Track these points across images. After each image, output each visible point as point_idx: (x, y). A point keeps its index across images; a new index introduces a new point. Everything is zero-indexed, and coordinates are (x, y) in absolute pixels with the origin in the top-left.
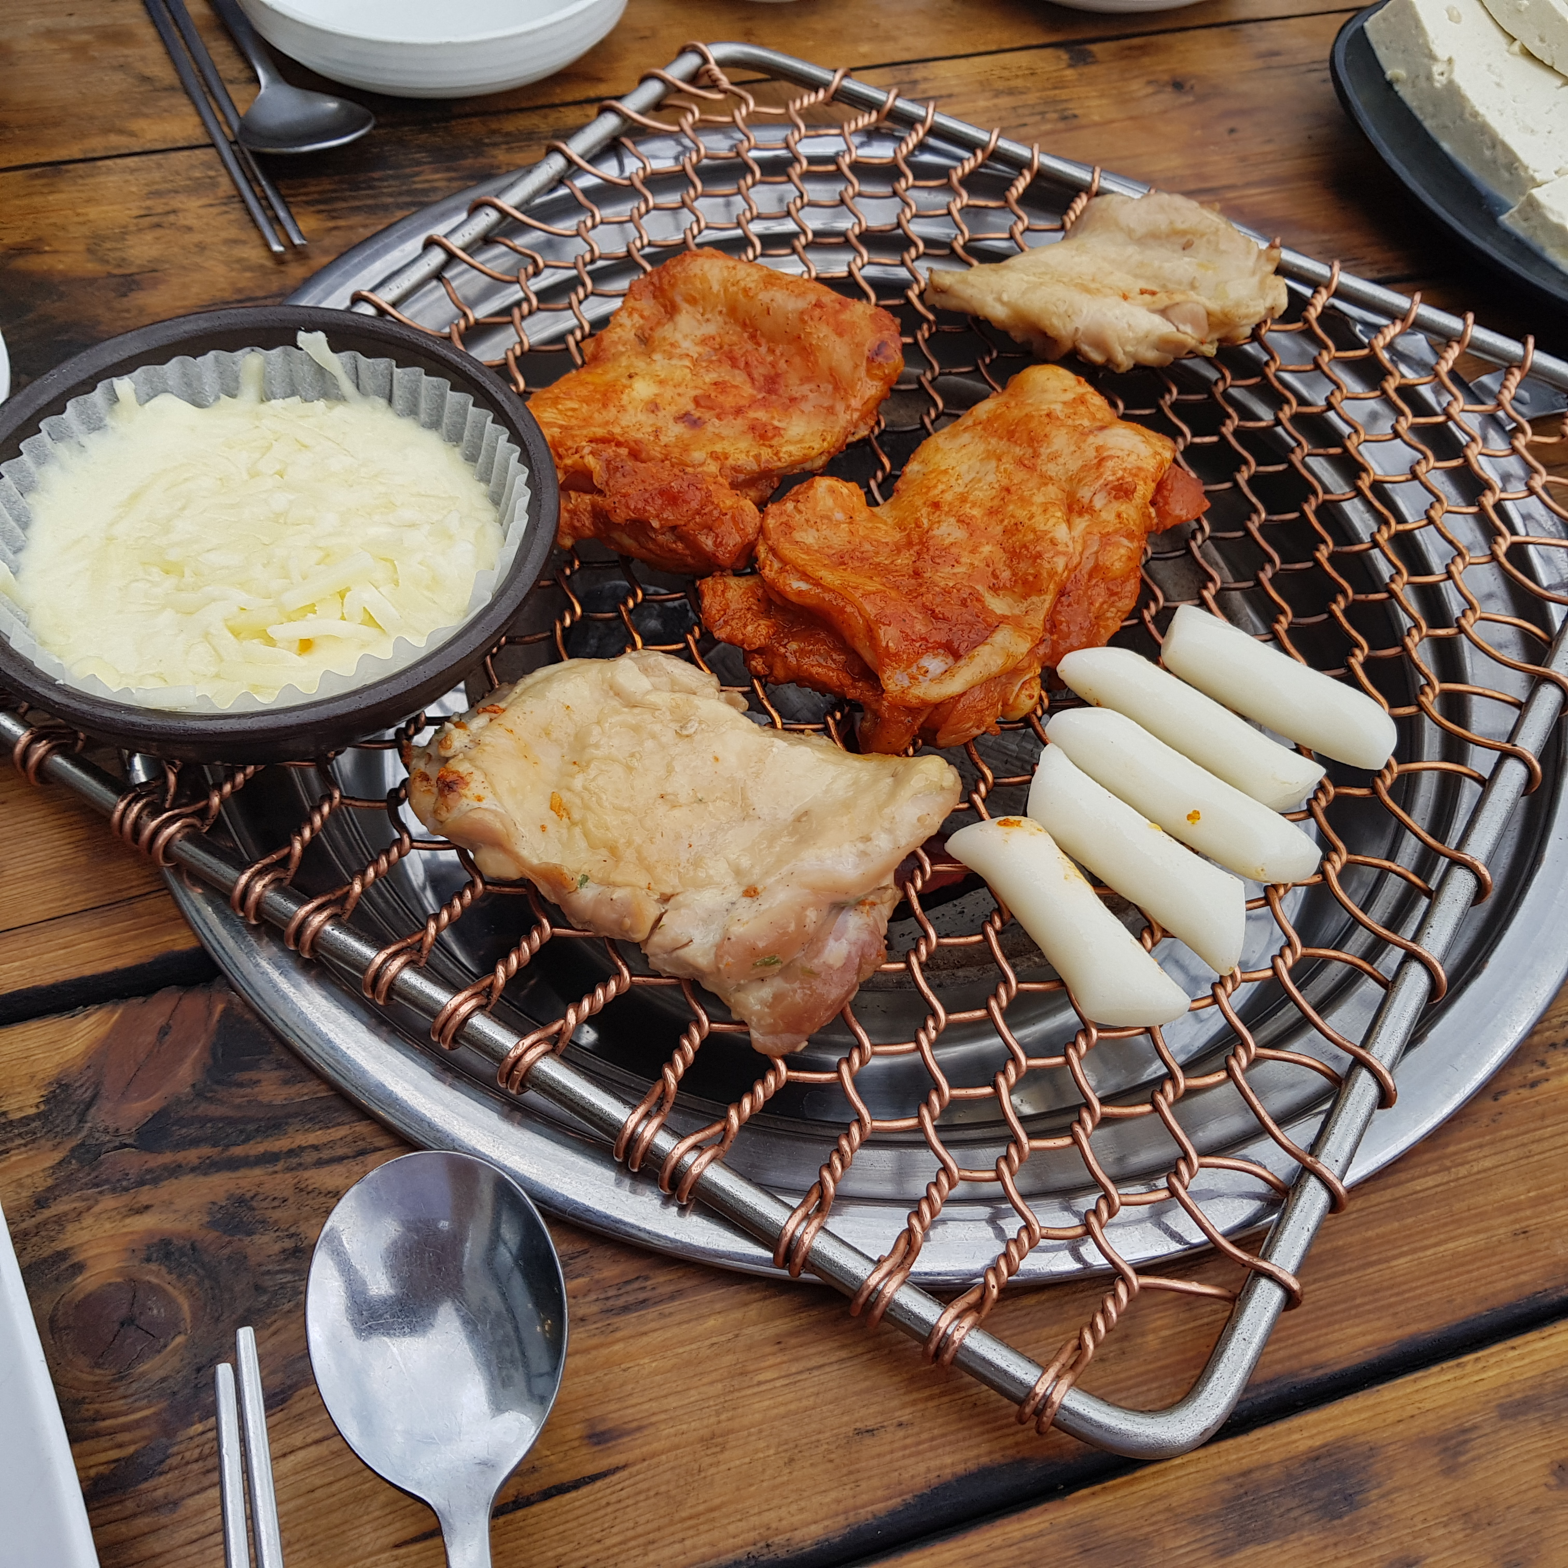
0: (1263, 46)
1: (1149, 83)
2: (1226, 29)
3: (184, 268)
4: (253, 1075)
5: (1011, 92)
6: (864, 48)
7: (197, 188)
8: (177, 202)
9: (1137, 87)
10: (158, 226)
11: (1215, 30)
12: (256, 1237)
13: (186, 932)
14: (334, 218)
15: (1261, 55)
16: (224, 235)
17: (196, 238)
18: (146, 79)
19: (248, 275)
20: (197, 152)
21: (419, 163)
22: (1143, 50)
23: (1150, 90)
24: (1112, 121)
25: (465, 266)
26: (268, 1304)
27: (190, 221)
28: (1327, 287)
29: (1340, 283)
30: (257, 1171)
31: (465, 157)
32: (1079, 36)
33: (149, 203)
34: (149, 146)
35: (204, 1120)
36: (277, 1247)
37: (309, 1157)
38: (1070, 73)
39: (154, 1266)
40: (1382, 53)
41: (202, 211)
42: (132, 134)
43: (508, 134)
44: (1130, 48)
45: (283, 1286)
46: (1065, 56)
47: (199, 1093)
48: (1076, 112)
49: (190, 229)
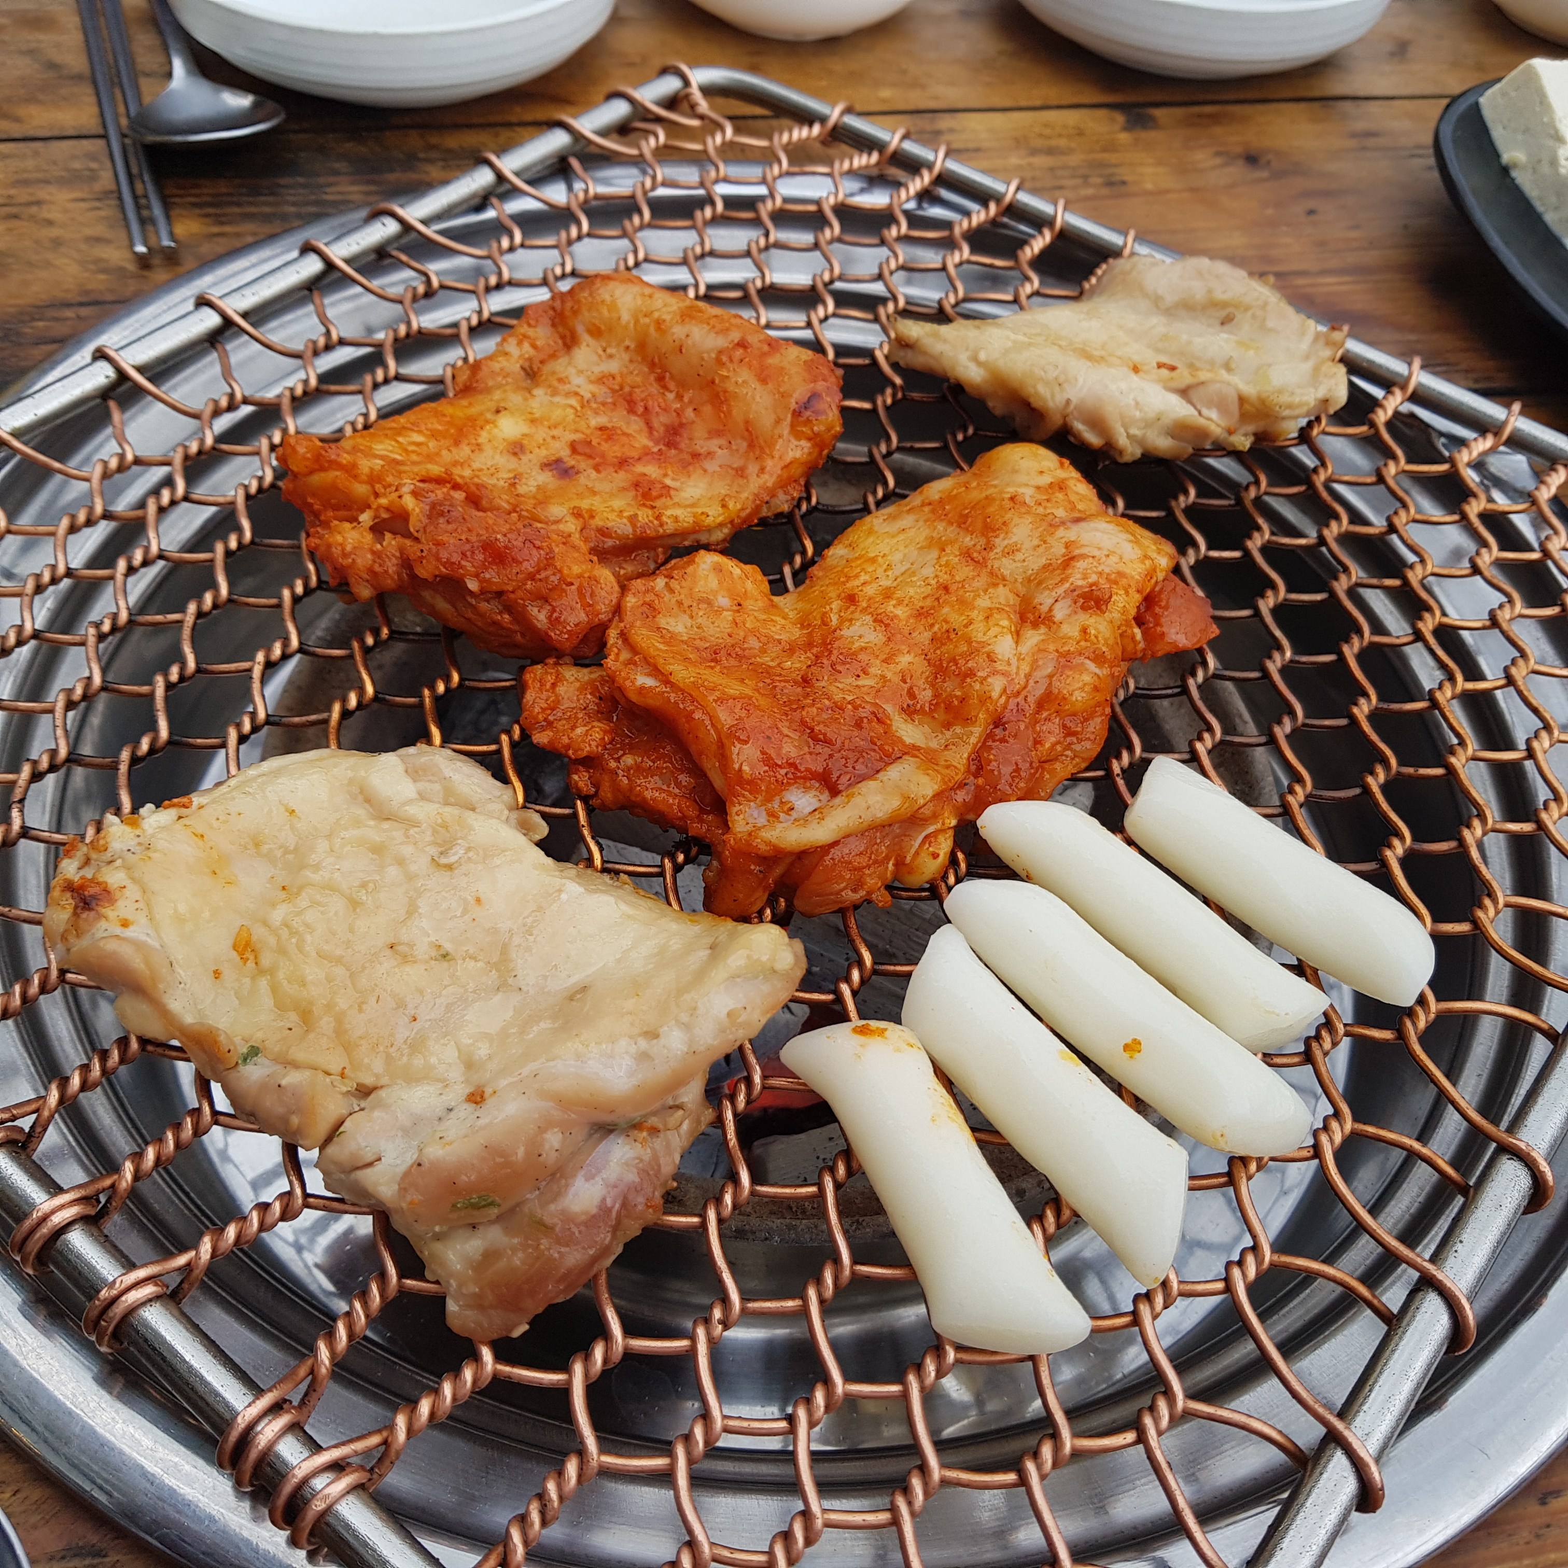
0: (1360, 125)
1: (1218, 154)
2: (1316, 105)
3: (30, 264)
5: (1050, 151)
6: (885, 93)
7: (71, 179)
8: (42, 193)
9: (1202, 157)
10: (15, 216)
11: (1302, 106)
14: (222, 223)
15: (1354, 135)
16: (89, 232)
17: (54, 232)
18: (52, 66)
19: (102, 277)
20: (85, 142)
21: (336, 173)
22: (1215, 119)
23: (1218, 161)
24: (1167, 191)
25: (358, 289)
27: (54, 215)
28: (1403, 388)
29: (1420, 385)
31: (392, 170)
32: (1141, 99)
33: (12, 192)
34: (32, 133)
38: (1124, 137)
40: (1498, 134)
41: (71, 205)
42: (18, 120)
43: (449, 151)
44: (1200, 116)
46: (1120, 118)
48: (1126, 178)
49: (50, 223)
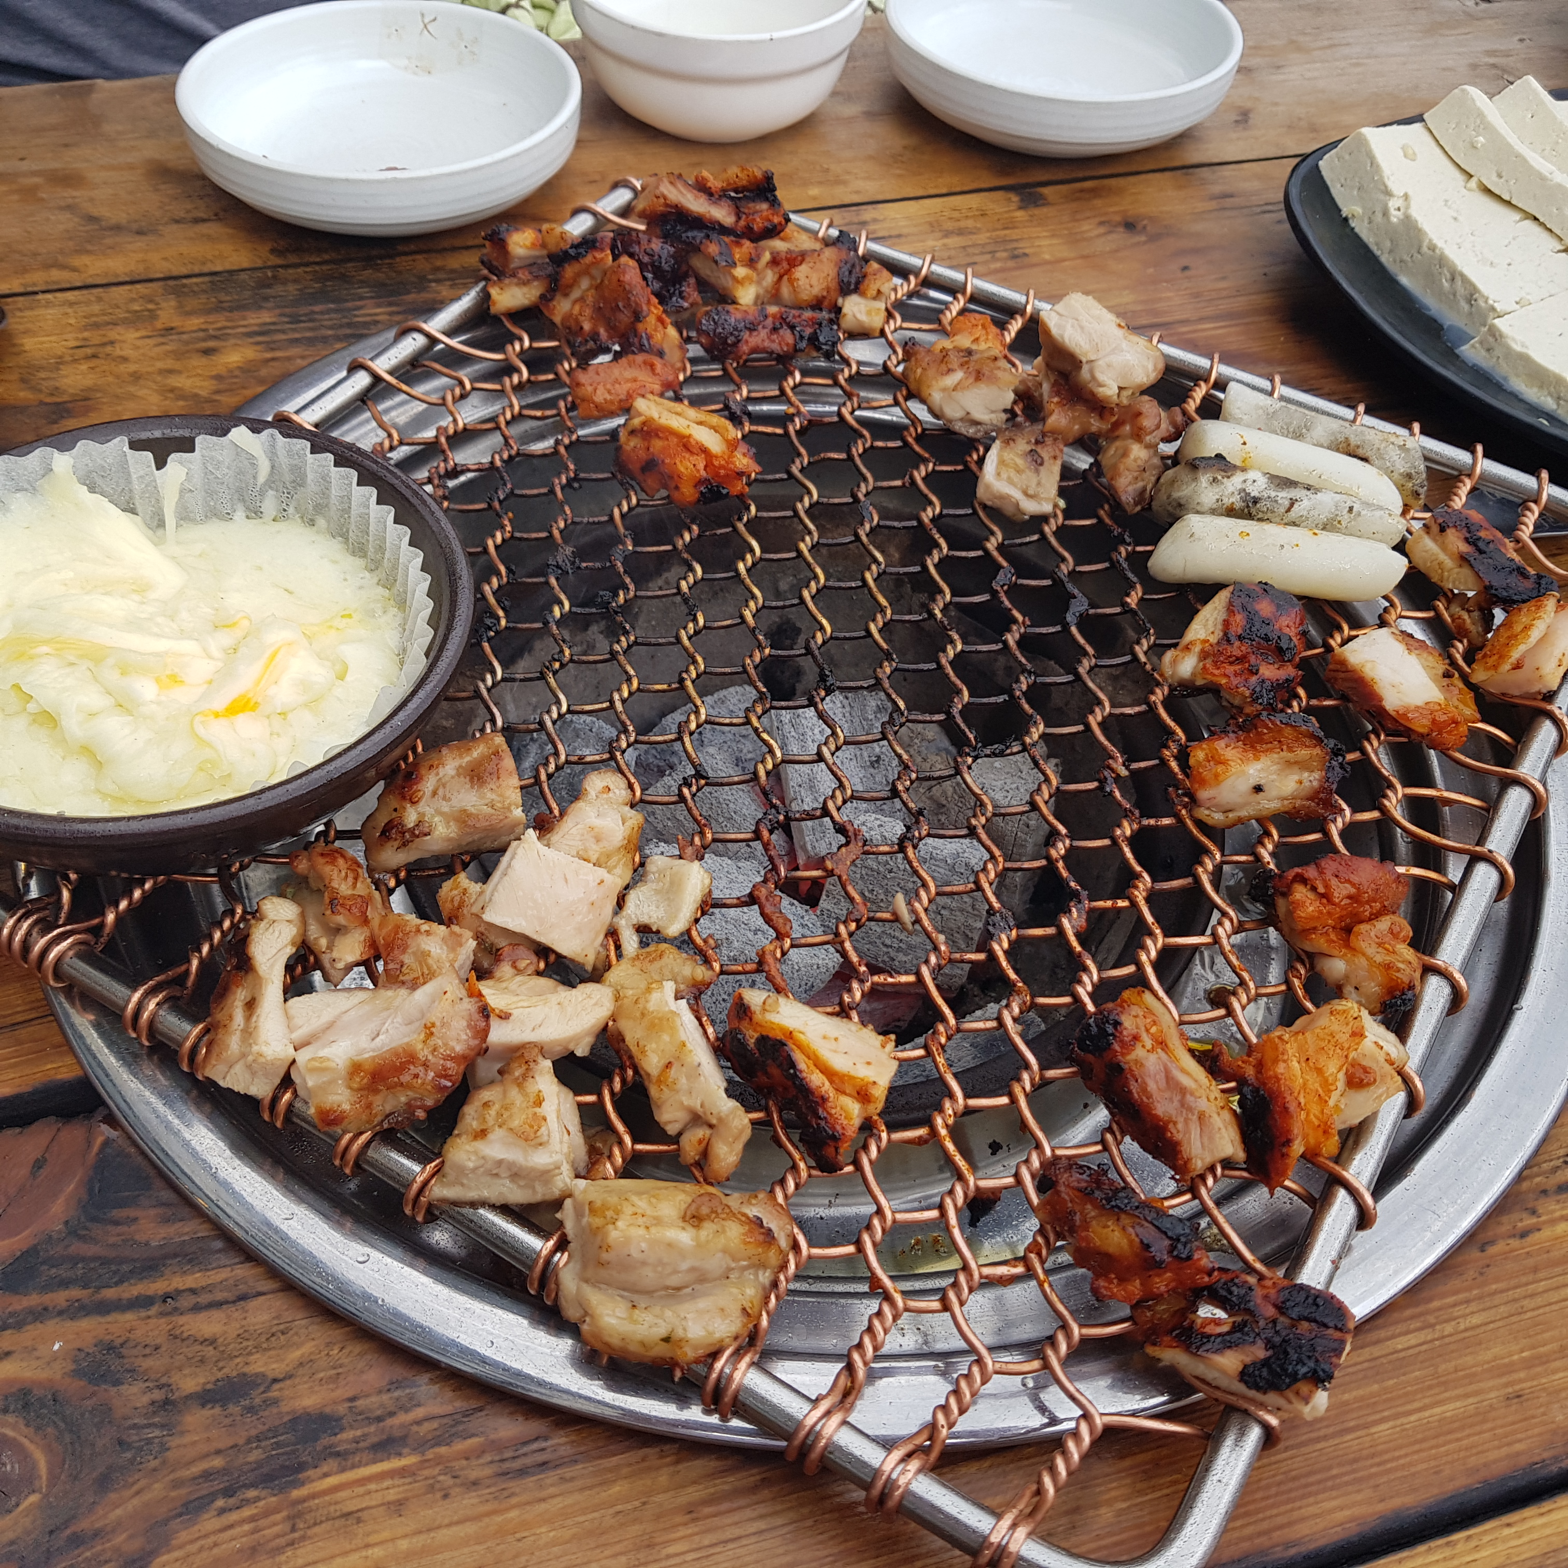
0: (1217, 189)
1: (1101, 223)
2: (1179, 172)
3: (117, 397)
4: (131, 1212)
5: (961, 232)
6: (814, 191)
7: (134, 320)
8: (113, 334)
9: (1088, 227)
10: (94, 356)
11: (1167, 174)
12: (123, 1387)
13: (69, 1060)
14: (273, 349)
15: (1214, 197)
16: (160, 365)
17: (132, 367)
18: (92, 219)
19: (181, 403)
20: (138, 286)
21: (361, 298)
22: (1095, 193)
23: (1102, 230)
24: (1064, 260)
25: (403, 397)
26: (132, 1461)
27: (128, 352)
30: (129, 1316)
31: (409, 293)
32: (1031, 180)
33: (86, 334)
34: (90, 281)
35: (75, 1260)
36: (146, 1399)
37: (186, 1302)
38: (1020, 214)
39: (11, 1418)
40: (1336, 191)
41: (140, 343)
42: (74, 270)
43: (453, 271)
44: (1082, 191)
45: (149, 1441)
46: (1015, 198)
47: (73, 1231)
48: (1027, 251)
49: (125, 359)
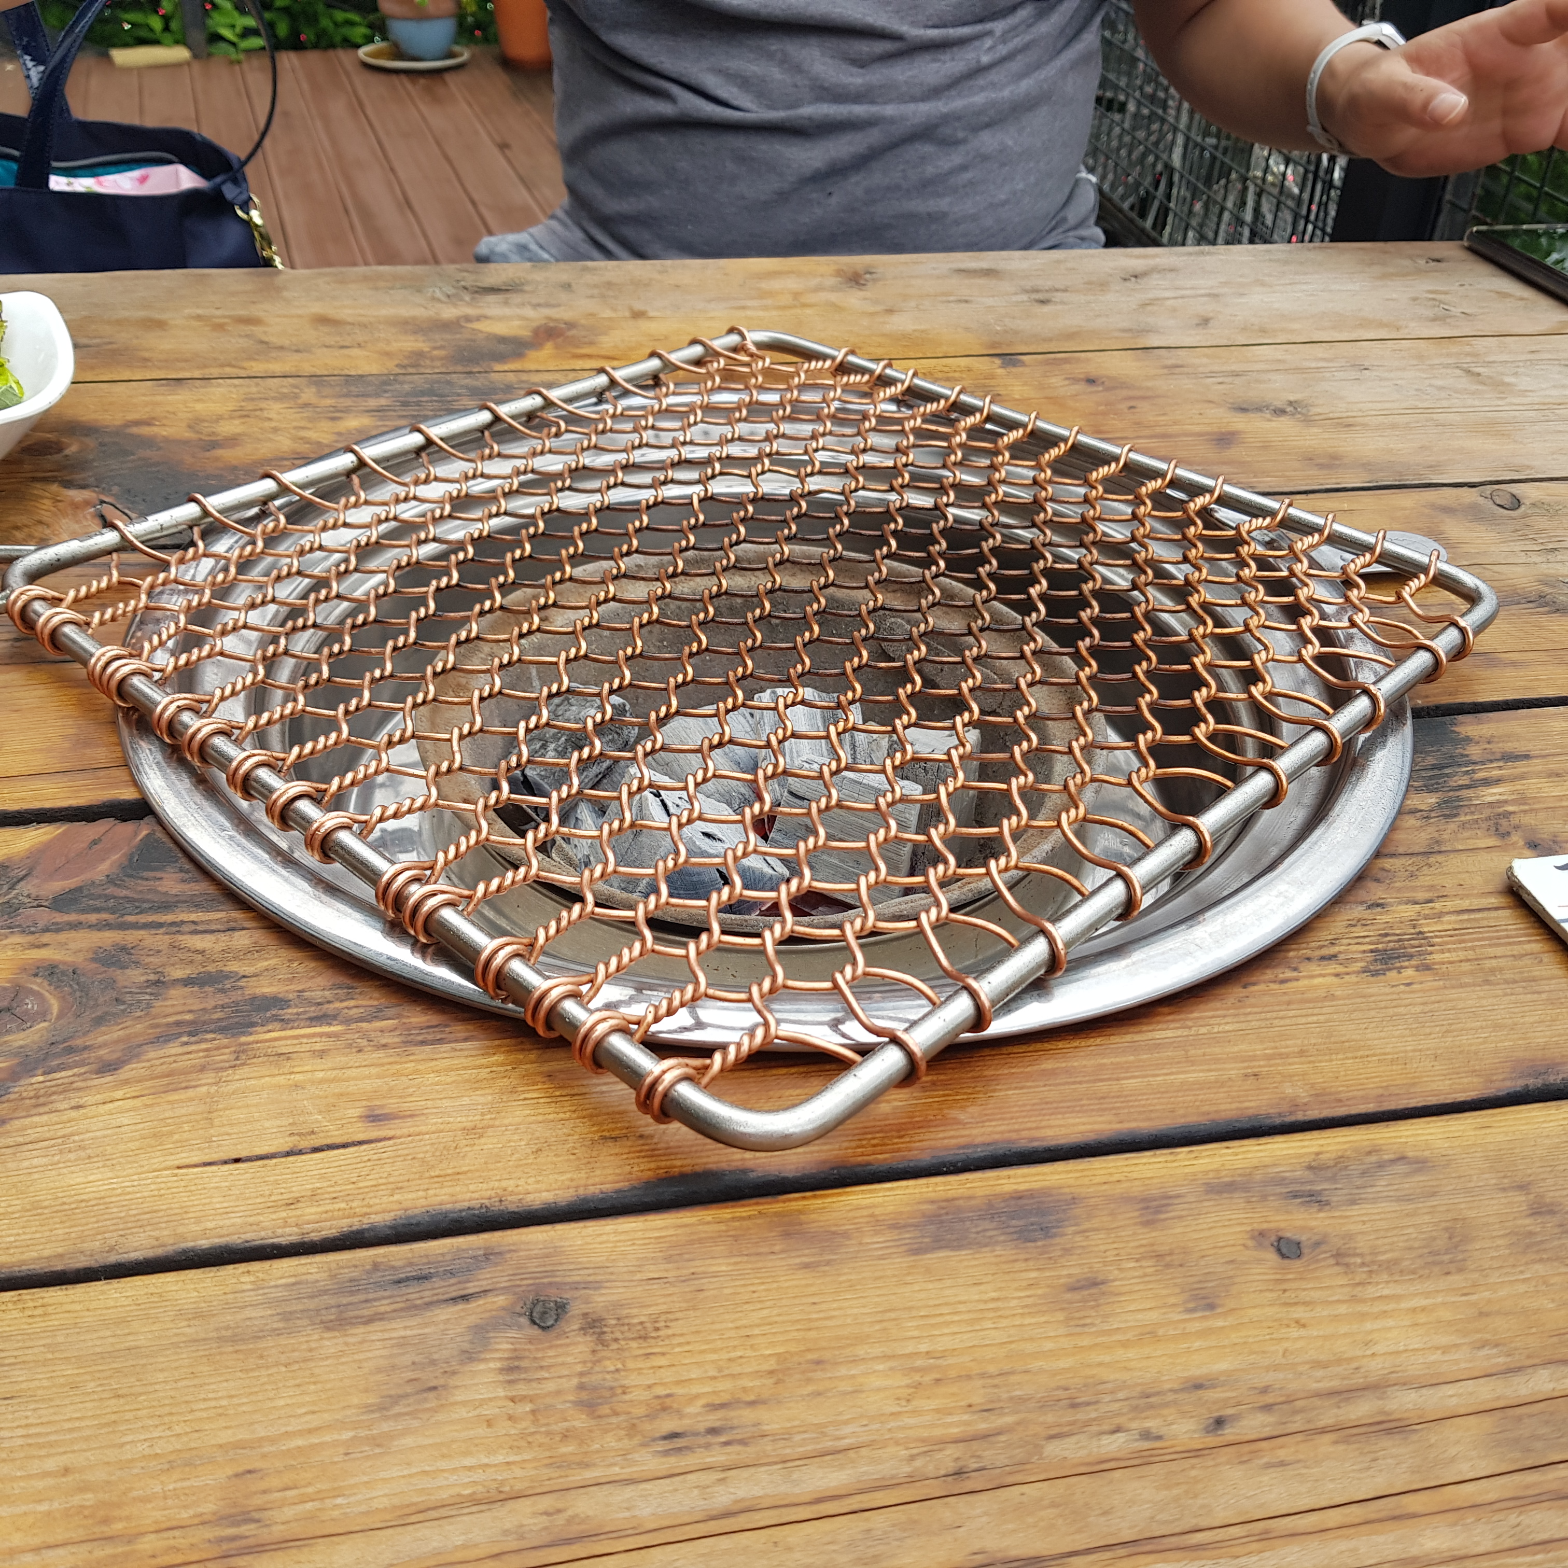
0: (1169, 362)
1: (1065, 379)
3: (258, 439)
4: (158, 874)
7: (282, 398)
8: (263, 405)
9: (1056, 381)
10: (246, 416)
12: (128, 972)
13: (132, 789)
15: (1166, 367)
17: (273, 424)
23: (1066, 382)
26: (123, 1011)
27: (272, 415)
30: (142, 932)
33: (243, 404)
34: (253, 375)
35: (108, 898)
36: (143, 978)
37: (185, 928)
38: (1001, 371)
39: (39, 980)
41: (283, 411)
42: (243, 368)
45: (139, 1001)
46: (998, 361)
47: (111, 880)
49: (269, 419)
